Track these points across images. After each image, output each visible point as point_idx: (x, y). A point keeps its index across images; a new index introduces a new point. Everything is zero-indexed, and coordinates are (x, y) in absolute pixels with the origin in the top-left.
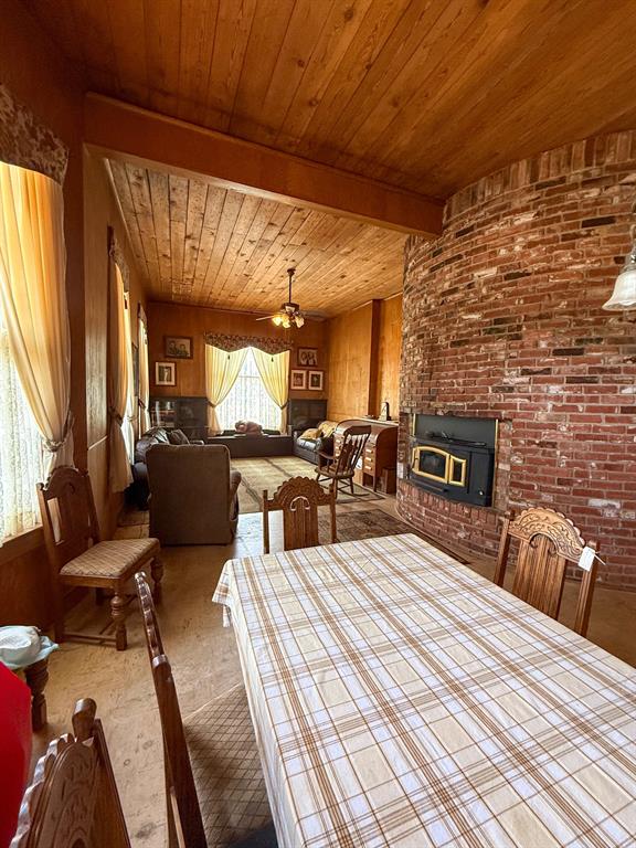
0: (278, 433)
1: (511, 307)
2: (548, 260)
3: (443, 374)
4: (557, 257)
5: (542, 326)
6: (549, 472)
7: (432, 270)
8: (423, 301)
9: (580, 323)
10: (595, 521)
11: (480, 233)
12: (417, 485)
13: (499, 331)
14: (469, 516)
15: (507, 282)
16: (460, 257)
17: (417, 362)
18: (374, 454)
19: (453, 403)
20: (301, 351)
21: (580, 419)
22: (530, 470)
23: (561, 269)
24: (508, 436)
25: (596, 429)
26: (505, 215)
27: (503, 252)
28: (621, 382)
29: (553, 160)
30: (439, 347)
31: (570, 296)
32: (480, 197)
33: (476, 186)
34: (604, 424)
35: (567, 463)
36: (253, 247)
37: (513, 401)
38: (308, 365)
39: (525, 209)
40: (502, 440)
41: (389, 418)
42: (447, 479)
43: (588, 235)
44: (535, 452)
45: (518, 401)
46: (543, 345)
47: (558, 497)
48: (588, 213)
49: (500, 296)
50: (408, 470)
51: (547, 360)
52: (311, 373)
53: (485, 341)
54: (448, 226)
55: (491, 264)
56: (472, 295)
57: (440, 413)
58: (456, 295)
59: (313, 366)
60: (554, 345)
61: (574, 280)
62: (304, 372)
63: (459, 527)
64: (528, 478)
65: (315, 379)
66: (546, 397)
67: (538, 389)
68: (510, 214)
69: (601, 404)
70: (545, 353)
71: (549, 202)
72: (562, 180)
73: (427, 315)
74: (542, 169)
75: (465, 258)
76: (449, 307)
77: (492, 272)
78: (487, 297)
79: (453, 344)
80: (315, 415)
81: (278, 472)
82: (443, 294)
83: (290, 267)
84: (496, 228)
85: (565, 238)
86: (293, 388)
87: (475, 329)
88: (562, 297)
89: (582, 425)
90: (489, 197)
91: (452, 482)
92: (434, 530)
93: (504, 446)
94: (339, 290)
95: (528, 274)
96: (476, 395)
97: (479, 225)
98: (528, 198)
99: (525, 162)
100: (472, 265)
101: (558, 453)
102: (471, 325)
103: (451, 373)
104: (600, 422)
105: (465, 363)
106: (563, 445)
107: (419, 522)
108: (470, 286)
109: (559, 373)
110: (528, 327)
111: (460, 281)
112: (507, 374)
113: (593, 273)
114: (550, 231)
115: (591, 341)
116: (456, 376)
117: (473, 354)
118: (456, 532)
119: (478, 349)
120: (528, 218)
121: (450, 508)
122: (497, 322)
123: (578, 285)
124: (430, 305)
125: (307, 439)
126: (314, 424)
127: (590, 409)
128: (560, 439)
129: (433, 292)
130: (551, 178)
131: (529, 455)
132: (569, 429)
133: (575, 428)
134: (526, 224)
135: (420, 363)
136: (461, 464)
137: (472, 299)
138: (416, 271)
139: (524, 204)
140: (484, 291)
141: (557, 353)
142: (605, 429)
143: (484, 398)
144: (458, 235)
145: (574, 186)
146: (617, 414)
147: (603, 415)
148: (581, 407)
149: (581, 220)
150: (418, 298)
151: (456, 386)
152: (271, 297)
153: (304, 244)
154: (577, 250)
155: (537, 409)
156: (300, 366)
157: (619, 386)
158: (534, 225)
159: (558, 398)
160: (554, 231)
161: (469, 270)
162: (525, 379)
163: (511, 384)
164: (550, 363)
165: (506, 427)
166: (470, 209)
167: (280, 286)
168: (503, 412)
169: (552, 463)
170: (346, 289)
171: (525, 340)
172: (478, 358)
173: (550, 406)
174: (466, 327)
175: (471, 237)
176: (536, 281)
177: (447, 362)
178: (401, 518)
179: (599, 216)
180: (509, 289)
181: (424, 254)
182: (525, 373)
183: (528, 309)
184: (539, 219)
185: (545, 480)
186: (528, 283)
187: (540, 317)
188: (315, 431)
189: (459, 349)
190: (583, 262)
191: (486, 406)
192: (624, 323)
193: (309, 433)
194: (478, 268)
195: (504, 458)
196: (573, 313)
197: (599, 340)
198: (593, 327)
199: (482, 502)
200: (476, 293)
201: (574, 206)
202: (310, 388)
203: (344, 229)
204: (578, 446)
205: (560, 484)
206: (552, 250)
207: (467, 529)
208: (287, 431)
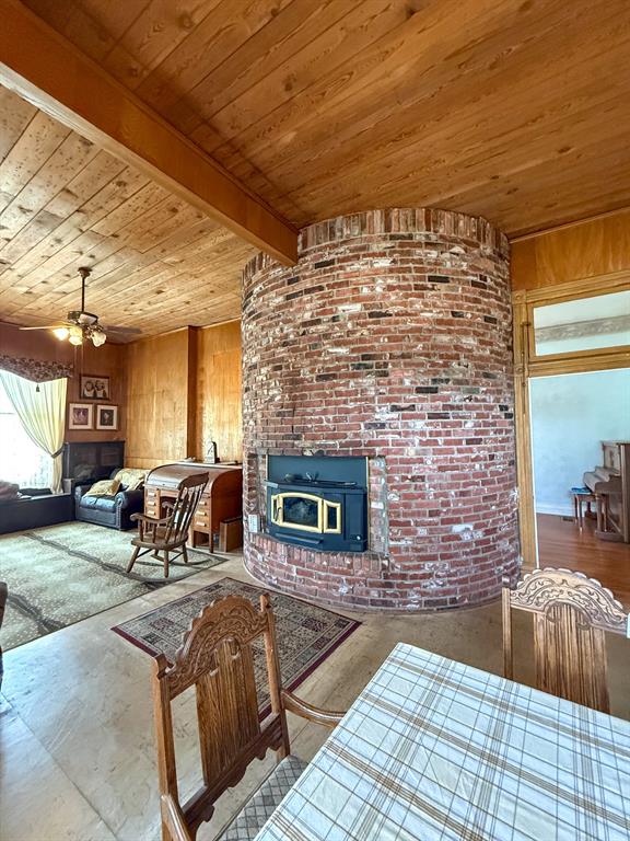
0: (48, 491)
1: (376, 344)
2: (404, 304)
3: (309, 410)
4: (412, 303)
5: (405, 364)
6: (421, 505)
7: (288, 298)
8: (278, 329)
9: (433, 364)
10: (459, 546)
11: (341, 268)
12: (282, 540)
13: (366, 367)
14: (350, 566)
15: (371, 320)
16: (321, 288)
17: (274, 396)
18: (209, 506)
19: (323, 442)
20: (84, 380)
21: (440, 452)
22: (405, 506)
23: (416, 315)
24: (379, 473)
25: (452, 460)
26: (364, 256)
27: (365, 291)
28: (463, 417)
29: (402, 218)
30: (302, 381)
31: (425, 340)
32: (338, 234)
33: (334, 223)
34: (457, 455)
35: (435, 494)
36: (24, 219)
37: (386, 437)
38: (95, 397)
39: (383, 255)
40: (373, 478)
41: (217, 460)
42: (322, 527)
43: (433, 289)
44: (408, 487)
45: (390, 437)
46: (407, 383)
47: (431, 529)
48: (431, 270)
49: (366, 332)
50: (264, 521)
51: (412, 397)
52: (100, 407)
53: (354, 376)
54: (303, 256)
55: (355, 300)
56: (337, 328)
57: (308, 453)
58: (319, 327)
59: (105, 398)
60: (415, 383)
61: (426, 326)
62: (90, 407)
63: (340, 581)
64: (405, 515)
65: (107, 416)
66: (414, 433)
67: (406, 425)
68: (369, 255)
69: (453, 438)
70: (409, 391)
71: (402, 253)
72: (410, 237)
73: (285, 344)
74: (393, 222)
75: (326, 290)
76: (310, 339)
77: (357, 308)
78: (353, 332)
79: (320, 378)
80: (106, 462)
81: (58, 553)
82: (305, 324)
83: (84, 265)
84: (356, 266)
85: (417, 287)
86: (72, 427)
87: (342, 363)
88: (418, 339)
89: (442, 457)
90: (348, 236)
91: (327, 531)
92: (310, 591)
93: (376, 484)
94: (150, 308)
95: (391, 315)
96: (348, 433)
97: (339, 260)
98: (384, 245)
99: (379, 211)
100: (335, 298)
101: (427, 486)
102: (338, 359)
103: (318, 409)
104: (453, 453)
105: (334, 398)
106: (430, 478)
107: (288, 584)
108: (334, 319)
109: (422, 409)
110: (394, 365)
111: (324, 313)
112: (378, 410)
113: (440, 322)
114: (405, 279)
115: (442, 381)
116: (325, 412)
117: (343, 389)
118: (337, 588)
119: (346, 384)
120: (384, 263)
121: (328, 561)
122: (364, 358)
123: (430, 331)
124: (287, 335)
125: (99, 494)
126: (106, 474)
127: (446, 443)
128: (426, 473)
129: (290, 321)
130: (402, 233)
131: (405, 491)
132: (433, 462)
133: (437, 461)
134: (384, 268)
135: (278, 398)
136: (335, 509)
137: (338, 333)
138: (266, 296)
139: (381, 250)
140: (350, 325)
141: (419, 390)
142: (458, 460)
143: (356, 435)
144: (318, 266)
145: (419, 245)
146: (464, 446)
147: (455, 447)
148: (440, 440)
149: (427, 275)
150: (270, 326)
151: (325, 423)
152: (41, 302)
153: (115, 236)
154: (427, 300)
155: (407, 444)
156: (83, 399)
157: (463, 421)
158: (391, 271)
159: (423, 433)
160: (407, 280)
161: (332, 303)
162: (395, 415)
163: (383, 421)
164: (414, 400)
165: (378, 464)
166: (328, 243)
167: (64, 287)
168: (377, 449)
169: (422, 496)
170: (157, 309)
171: (392, 377)
172: (348, 393)
173: (417, 441)
174: (332, 361)
175: (332, 270)
176: (397, 322)
177: (312, 396)
178: (259, 583)
179: (438, 275)
180: (375, 327)
181: (275, 279)
182: (395, 409)
183: (391, 348)
184: (394, 266)
185: (419, 514)
186: (390, 323)
187: (403, 356)
188: (109, 483)
189: (327, 383)
190: (431, 311)
191: (359, 444)
192: (462, 367)
193: (101, 487)
194: (341, 302)
195: (376, 496)
196: (427, 355)
197: (447, 381)
198: (442, 369)
199: (359, 547)
200: (341, 326)
201: (420, 261)
202: (99, 427)
203: (179, 230)
204: (441, 478)
205: (431, 516)
206: (407, 296)
207: (350, 582)
208: (63, 486)
